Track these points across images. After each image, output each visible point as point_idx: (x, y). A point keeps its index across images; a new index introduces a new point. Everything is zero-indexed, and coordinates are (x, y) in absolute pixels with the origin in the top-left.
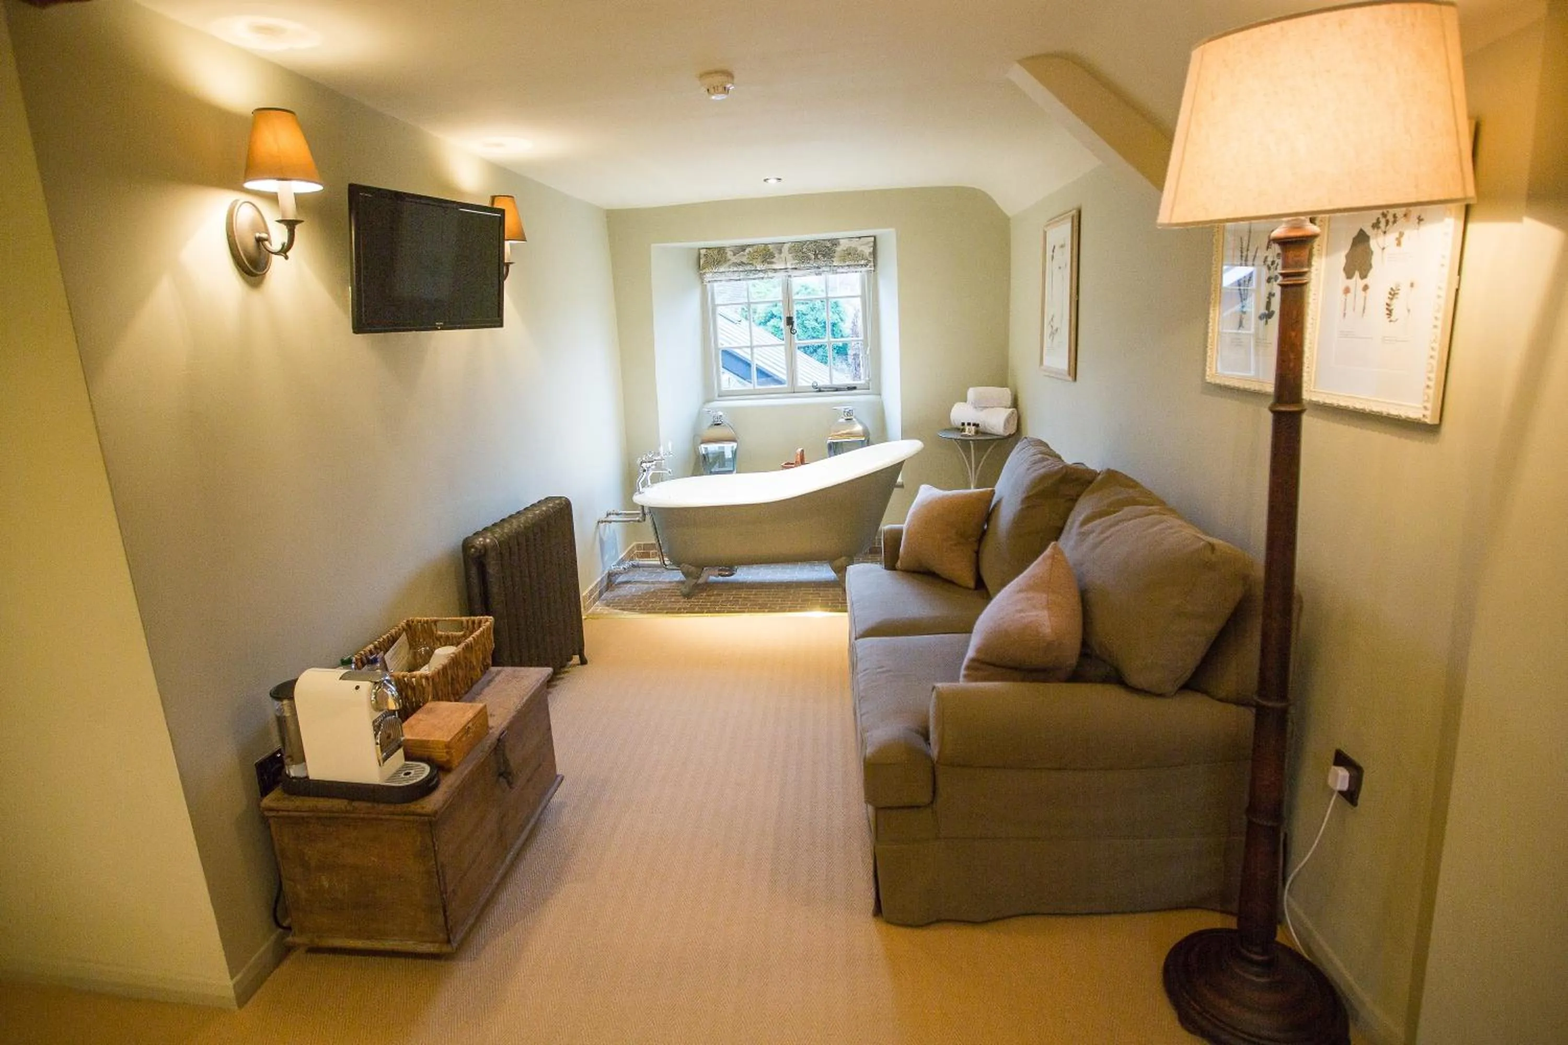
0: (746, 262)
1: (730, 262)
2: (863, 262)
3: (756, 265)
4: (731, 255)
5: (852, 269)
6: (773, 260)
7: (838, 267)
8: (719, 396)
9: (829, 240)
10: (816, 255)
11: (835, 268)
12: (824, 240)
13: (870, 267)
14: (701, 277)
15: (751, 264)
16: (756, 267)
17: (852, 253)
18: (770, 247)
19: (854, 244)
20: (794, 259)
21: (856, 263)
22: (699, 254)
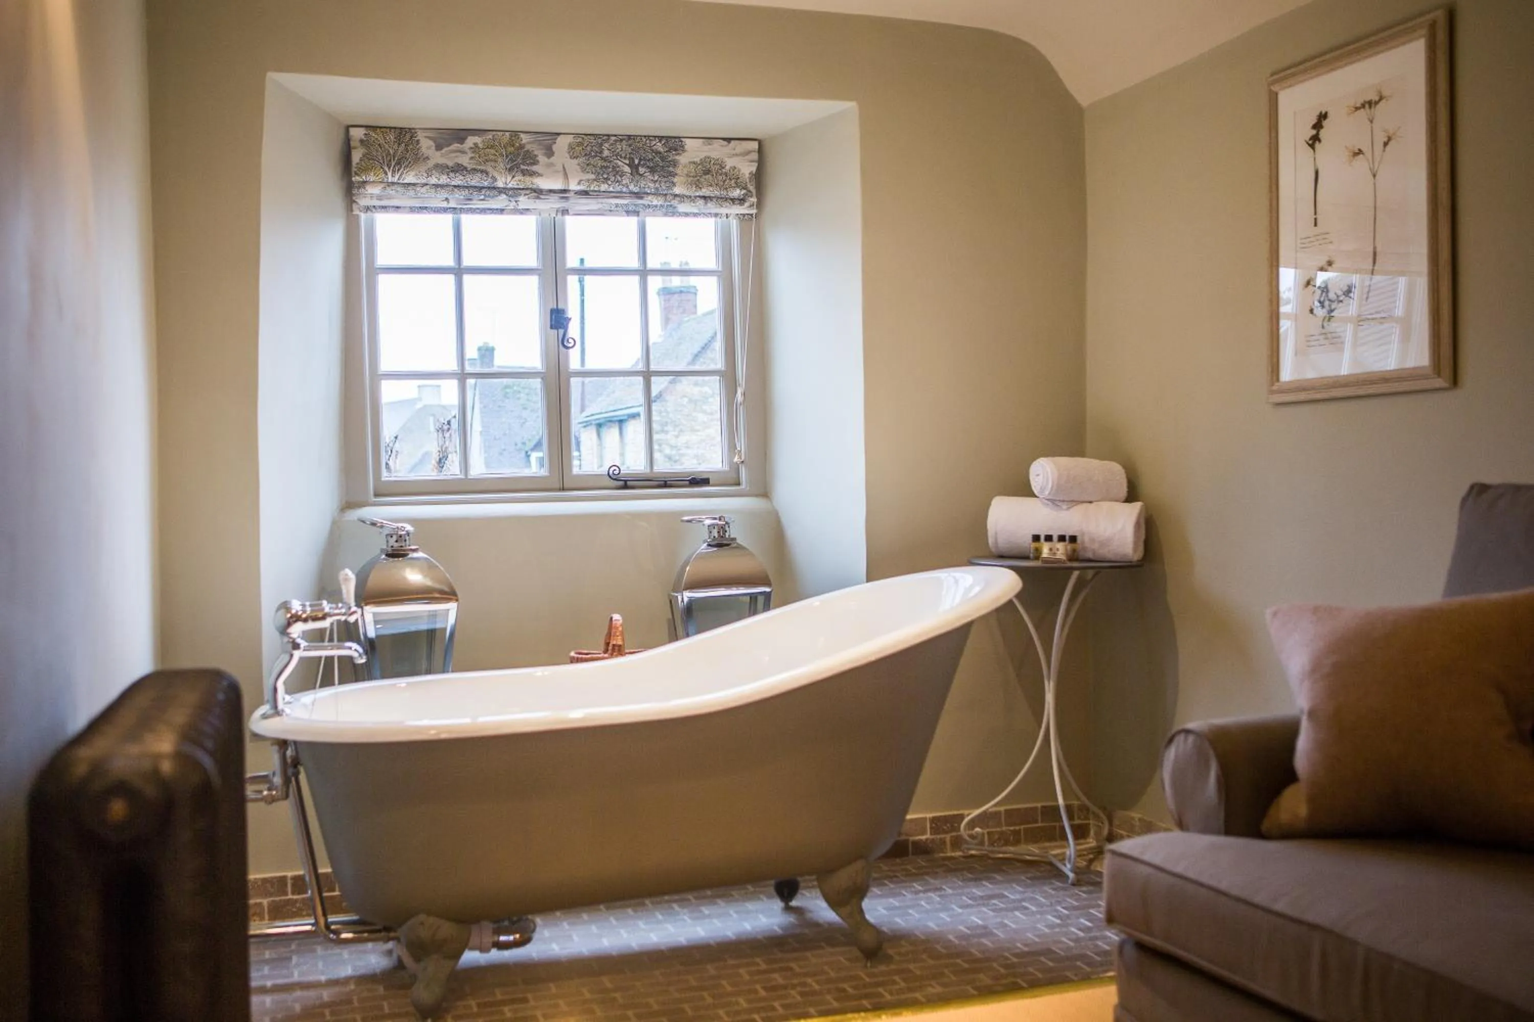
0: (469, 167)
1: (431, 163)
2: (737, 193)
3: (496, 174)
4: (429, 148)
5: (712, 207)
6: (535, 168)
7: (682, 197)
8: (377, 495)
9: (661, 138)
10: (634, 168)
11: (675, 202)
12: (647, 137)
13: (751, 206)
14: (350, 190)
15: (482, 171)
16: (495, 179)
17: (714, 168)
18: (525, 138)
19: (717, 151)
20: (584, 170)
21: (724, 193)
22: (348, 140)
